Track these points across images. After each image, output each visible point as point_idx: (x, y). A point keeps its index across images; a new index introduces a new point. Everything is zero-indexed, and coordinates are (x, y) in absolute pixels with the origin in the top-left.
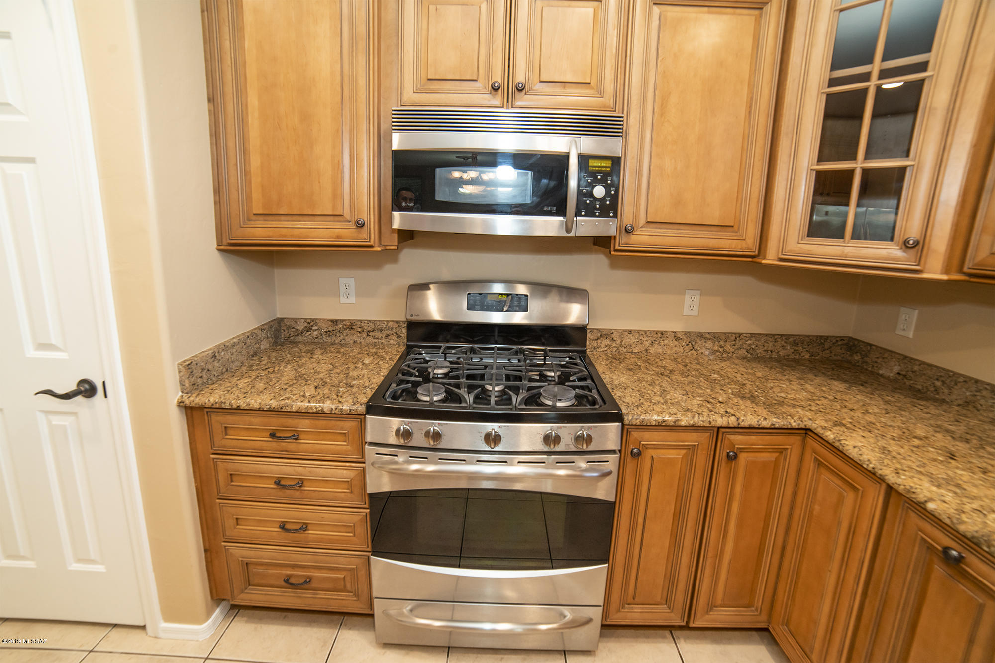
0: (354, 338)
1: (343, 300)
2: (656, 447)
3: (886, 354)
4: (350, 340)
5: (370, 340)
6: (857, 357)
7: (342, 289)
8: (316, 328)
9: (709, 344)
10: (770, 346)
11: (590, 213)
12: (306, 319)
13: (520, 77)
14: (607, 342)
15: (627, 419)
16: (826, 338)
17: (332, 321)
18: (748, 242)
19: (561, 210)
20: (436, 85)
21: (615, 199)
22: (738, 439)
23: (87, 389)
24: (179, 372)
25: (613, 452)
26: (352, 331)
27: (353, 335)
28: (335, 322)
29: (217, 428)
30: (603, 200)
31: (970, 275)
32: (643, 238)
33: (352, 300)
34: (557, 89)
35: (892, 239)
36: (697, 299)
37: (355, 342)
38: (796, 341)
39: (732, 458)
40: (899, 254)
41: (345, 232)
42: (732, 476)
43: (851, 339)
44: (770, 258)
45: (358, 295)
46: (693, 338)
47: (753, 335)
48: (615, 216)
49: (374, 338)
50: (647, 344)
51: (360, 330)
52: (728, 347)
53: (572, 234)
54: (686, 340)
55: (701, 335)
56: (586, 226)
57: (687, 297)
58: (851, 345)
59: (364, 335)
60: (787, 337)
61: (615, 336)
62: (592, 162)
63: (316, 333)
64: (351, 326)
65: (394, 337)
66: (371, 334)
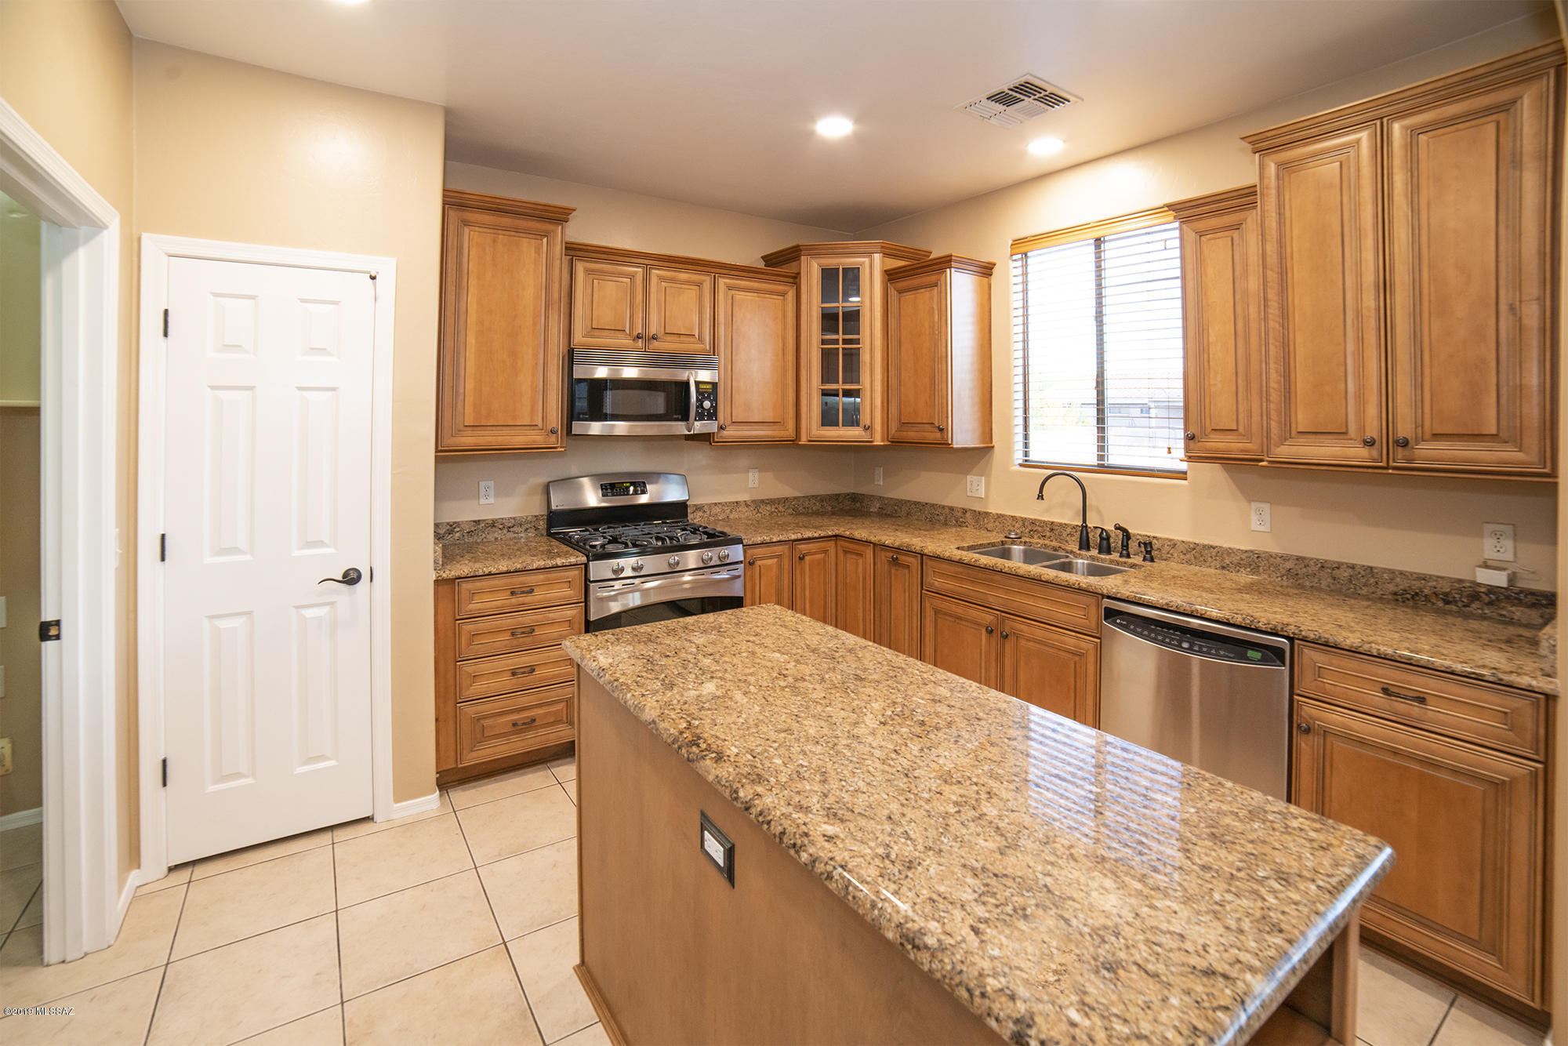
0: (496, 535)
1: (483, 501)
2: (761, 559)
3: (872, 498)
4: (491, 538)
5: (511, 535)
6: (858, 505)
7: (482, 491)
8: (458, 529)
9: (768, 508)
10: (806, 504)
11: (702, 419)
12: (448, 524)
13: (653, 330)
14: (700, 514)
15: (745, 542)
16: (839, 495)
17: (475, 521)
18: (789, 432)
19: (685, 417)
20: (597, 333)
21: (715, 408)
22: (803, 547)
23: (351, 578)
24: (435, 553)
25: (741, 562)
26: (494, 529)
27: (494, 532)
28: (477, 522)
29: (464, 594)
30: (709, 410)
31: (893, 442)
32: (730, 433)
33: (491, 500)
34: (675, 338)
35: (858, 425)
36: (757, 475)
37: (496, 539)
38: (822, 499)
39: (801, 559)
40: (863, 433)
41: (536, 438)
42: (803, 573)
43: (853, 494)
44: (803, 441)
45: (496, 496)
46: (758, 504)
47: (795, 498)
48: (716, 420)
49: (515, 533)
50: (728, 512)
51: (501, 527)
52: (781, 509)
53: (692, 433)
54: (753, 506)
55: (762, 501)
56: (699, 427)
57: (750, 474)
58: (854, 498)
59: (505, 531)
60: (816, 496)
61: (706, 508)
62: (701, 386)
63: (457, 535)
64: (493, 524)
65: (533, 530)
66: (511, 529)
